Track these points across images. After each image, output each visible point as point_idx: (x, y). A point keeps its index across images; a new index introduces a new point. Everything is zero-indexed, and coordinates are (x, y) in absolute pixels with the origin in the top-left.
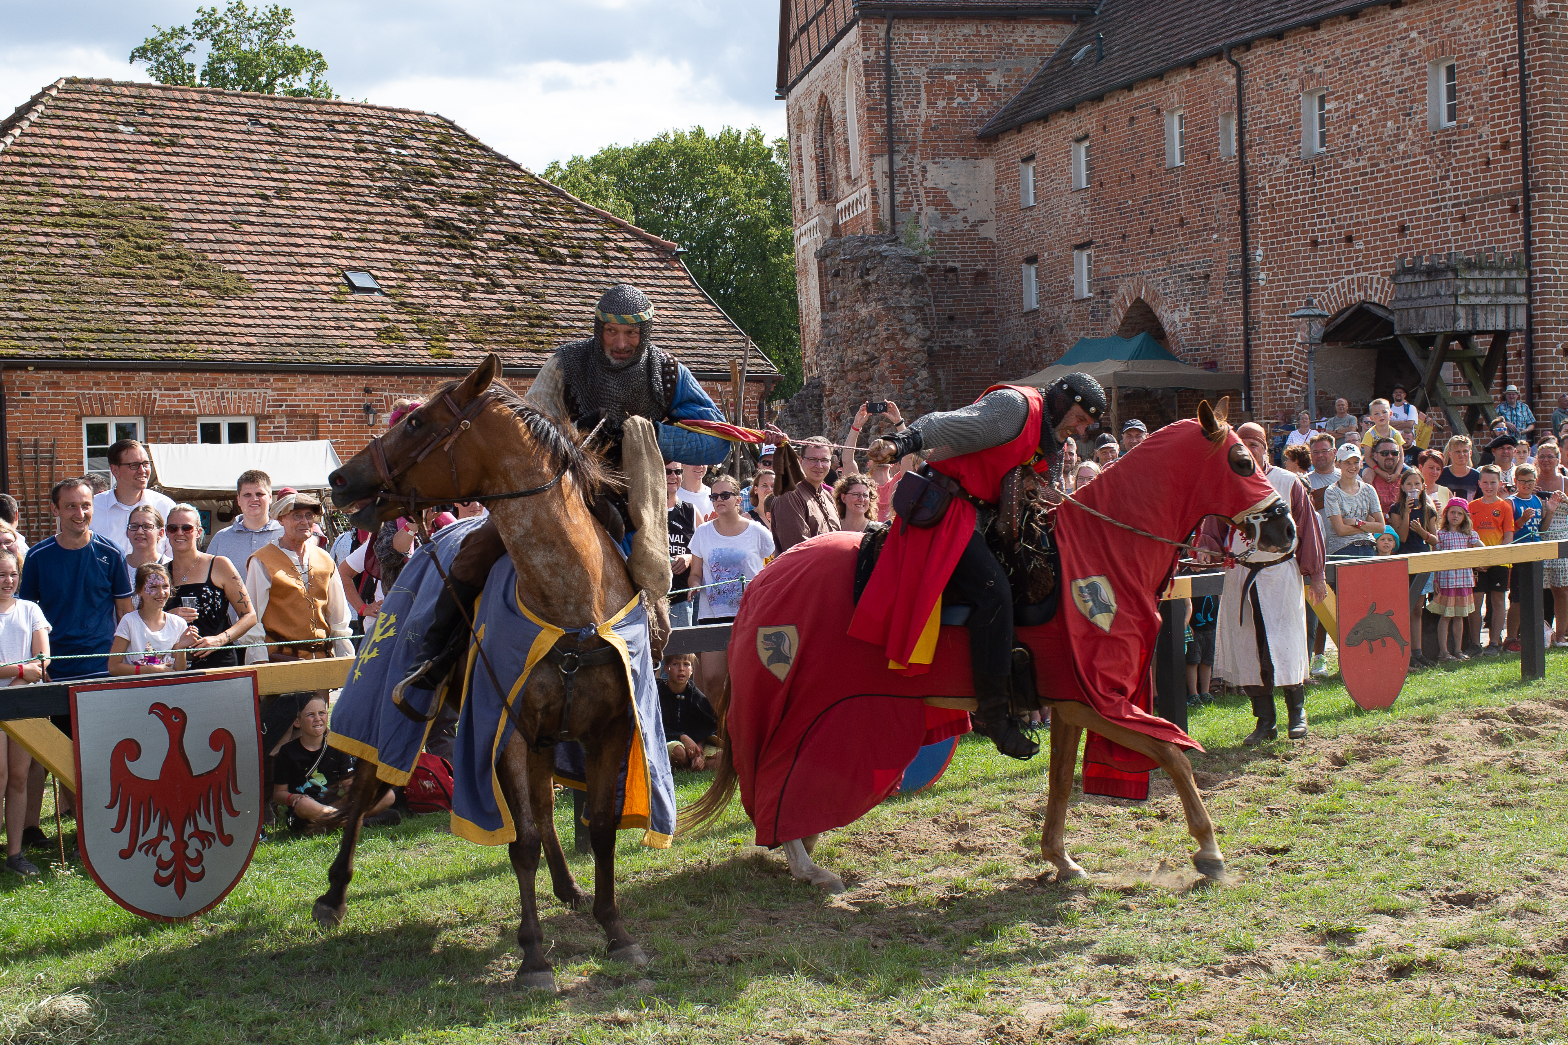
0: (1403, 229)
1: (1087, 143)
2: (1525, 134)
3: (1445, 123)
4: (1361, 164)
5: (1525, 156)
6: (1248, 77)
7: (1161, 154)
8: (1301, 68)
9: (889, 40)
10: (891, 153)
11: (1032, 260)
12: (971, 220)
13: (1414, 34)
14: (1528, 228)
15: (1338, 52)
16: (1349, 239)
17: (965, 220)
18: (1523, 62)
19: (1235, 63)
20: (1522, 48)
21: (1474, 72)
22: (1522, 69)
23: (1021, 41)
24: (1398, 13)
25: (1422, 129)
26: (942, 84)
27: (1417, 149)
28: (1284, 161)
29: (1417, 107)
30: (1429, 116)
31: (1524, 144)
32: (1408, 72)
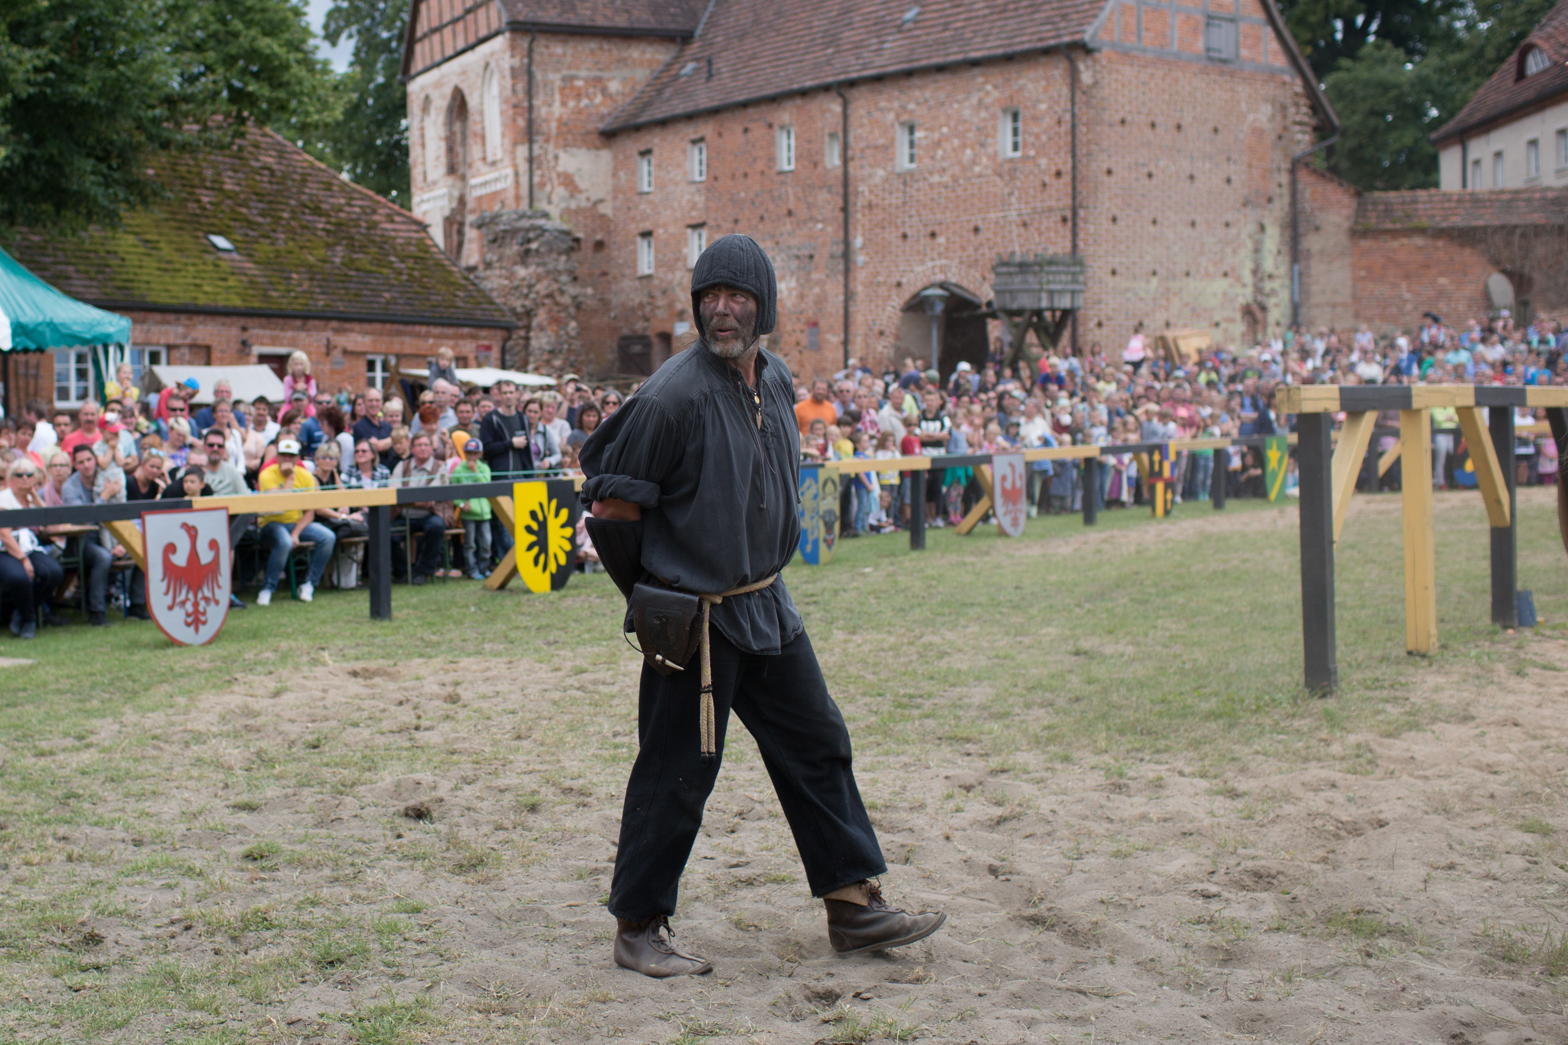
1: (703, 145)
2: (1074, 168)
3: (1010, 153)
4: (944, 179)
5: (1073, 183)
6: (852, 108)
7: (772, 159)
8: (896, 104)
9: (531, 51)
10: (531, 142)
11: (646, 234)
12: (592, 199)
13: (989, 87)
14: (1075, 235)
15: (927, 95)
16: (933, 235)
17: (588, 199)
18: (1073, 116)
19: (841, 95)
20: (1073, 104)
21: (1036, 119)
23: (635, 56)
24: (976, 70)
25: (993, 157)
26: (573, 88)
27: (989, 172)
28: (881, 172)
29: (990, 141)
30: (999, 148)
31: (1073, 174)
32: (983, 114)
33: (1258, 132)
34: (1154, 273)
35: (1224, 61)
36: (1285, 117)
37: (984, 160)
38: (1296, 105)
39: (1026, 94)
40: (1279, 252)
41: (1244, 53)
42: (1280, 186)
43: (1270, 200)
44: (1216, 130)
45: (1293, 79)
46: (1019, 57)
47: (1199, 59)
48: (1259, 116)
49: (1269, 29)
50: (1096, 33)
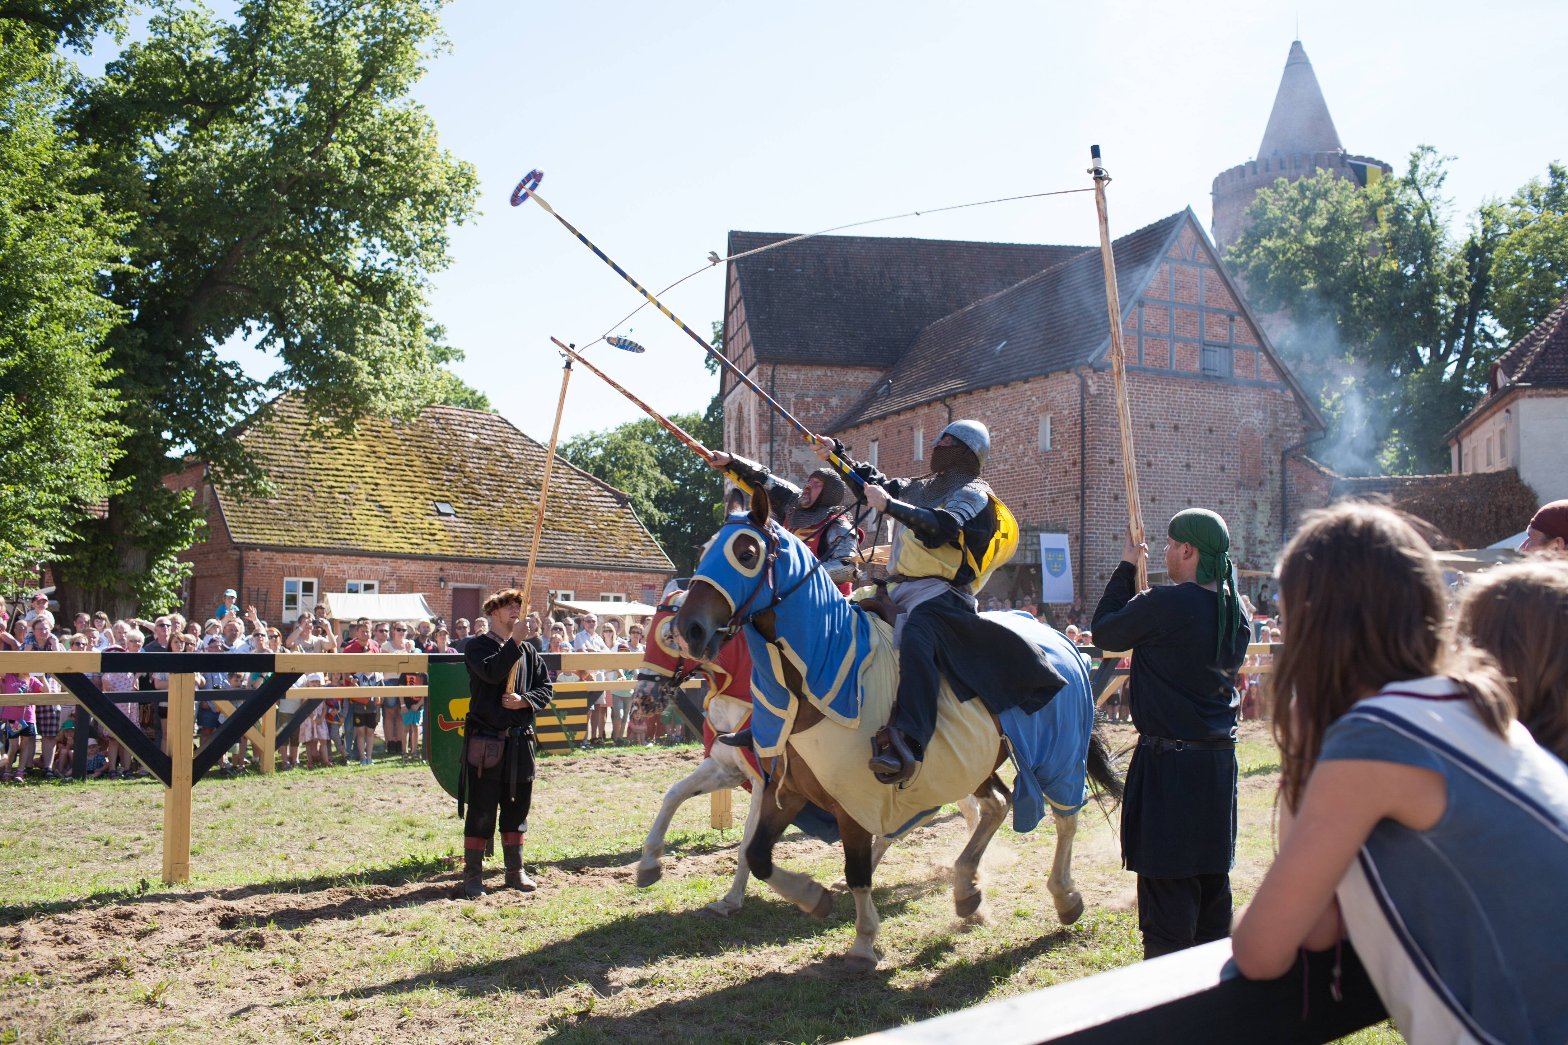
0: (1025, 505)
1: (877, 443)
2: (1083, 458)
3: (1048, 447)
4: (1006, 467)
5: (1083, 470)
7: (912, 453)
8: (980, 412)
9: (773, 376)
10: (772, 441)
13: (1034, 399)
14: (1083, 509)
15: (998, 404)
18: (1083, 419)
19: (947, 406)
20: (1083, 411)
21: (1062, 422)
22: (1083, 422)
23: (851, 380)
24: (1027, 386)
25: (1035, 450)
26: (803, 403)
27: (1033, 462)
29: (1033, 438)
30: (1040, 444)
31: (1083, 462)
32: (1030, 419)
33: (1250, 431)
35: (1219, 378)
36: (1276, 420)
37: (1030, 453)
38: (1286, 410)
39: (1055, 403)
40: (1270, 524)
41: (1238, 372)
42: (1271, 473)
43: (1260, 484)
44: (1211, 431)
45: (1283, 392)
46: (1051, 376)
47: (1195, 376)
48: (1250, 419)
49: (1261, 353)
50: (1100, 356)
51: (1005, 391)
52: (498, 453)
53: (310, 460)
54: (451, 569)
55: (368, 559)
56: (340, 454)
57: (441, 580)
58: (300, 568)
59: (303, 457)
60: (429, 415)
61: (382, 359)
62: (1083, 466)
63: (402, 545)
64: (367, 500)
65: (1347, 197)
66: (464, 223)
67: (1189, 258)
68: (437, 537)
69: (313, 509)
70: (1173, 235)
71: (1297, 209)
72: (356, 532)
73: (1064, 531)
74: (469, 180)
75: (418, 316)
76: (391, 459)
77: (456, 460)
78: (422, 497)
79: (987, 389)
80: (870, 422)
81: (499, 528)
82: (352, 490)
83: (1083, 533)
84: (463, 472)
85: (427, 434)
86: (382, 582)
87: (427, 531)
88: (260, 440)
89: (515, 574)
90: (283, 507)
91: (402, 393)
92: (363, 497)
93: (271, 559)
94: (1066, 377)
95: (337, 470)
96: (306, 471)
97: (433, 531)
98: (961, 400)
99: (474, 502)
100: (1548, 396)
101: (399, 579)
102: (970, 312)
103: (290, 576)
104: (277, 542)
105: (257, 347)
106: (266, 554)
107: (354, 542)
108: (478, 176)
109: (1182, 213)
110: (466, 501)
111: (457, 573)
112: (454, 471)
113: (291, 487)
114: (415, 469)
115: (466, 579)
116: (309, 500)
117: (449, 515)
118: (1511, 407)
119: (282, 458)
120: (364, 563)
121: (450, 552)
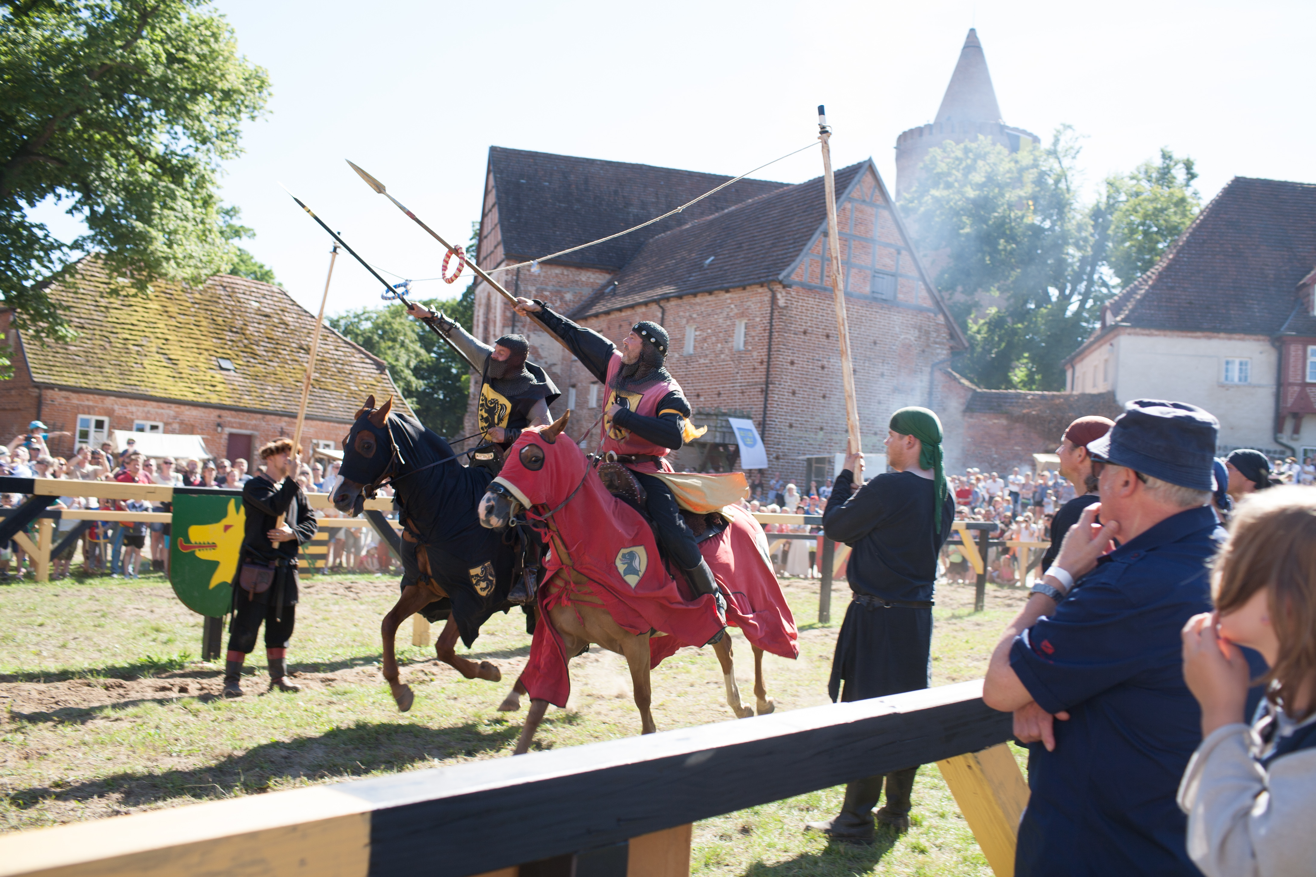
0: (719, 394)
2: (769, 358)
3: (742, 347)
4: (707, 361)
5: (768, 368)
6: (667, 314)
8: (687, 314)
9: (518, 272)
11: (574, 386)
12: (549, 362)
13: (733, 306)
14: (766, 400)
15: (703, 309)
16: (698, 396)
17: (546, 363)
18: (771, 325)
19: (661, 307)
20: (771, 319)
21: (754, 327)
22: (771, 329)
23: (584, 279)
24: (728, 295)
25: (731, 349)
27: (728, 358)
28: (677, 355)
29: (730, 339)
30: (735, 344)
31: (768, 363)
32: (729, 323)
33: (908, 346)
34: (821, 429)
35: (885, 300)
36: (928, 339)
37: (727, 351)
38: (937, 331)
39: (750, 311)
41: (900, 296)
42: (921, 381)
43: (912, 389)
44: (875, 343)
45: (936, 315)
46: (748, 288)
47: (865, 297)
48: (908, 336)
49: (921, 283)
50: (789, 275)
51: (709, 298)
52: (276, 320)
53: (108, 315)
54: (228, 416)
55: (154, 404)
56: (136, 311)
57: (219, 425)
58: (93, 407)
59: (102, 312)
60: (218, 283)
61: (175, 232)
62: (769, 365)
63: (186, 393)
64: (158, 353)
65: (1002, 160)
66: (257, 120)
67: (868, 200)
68: (217, 389)
69: (108, 357)
70: (856, 179)
71: (961, 167)
72: (146, 379)
73: (749, 417)
74: (263, 82)
75: (210, 197)
76: (181, 318)
77: (239, 323)
78: (206, 353)
79: (695, 295)
80: (596, 315)
81: (272, 384)
82: (144, 343)
83: (764, 420)
84: (244, 334)
85: (215, 300)
86: (166, 424)
87: (209, 383)
88: (64, 294)
89: (283, 424)
90: (81, 354)
91: (192, 262)
92: (154, 349)
93: (67, 398)
94: (760, 290)
95: (133, 325)
96: (104, 324)
97: (214, 383)
98: (673, 303)
99: (252, 360)
100: (1143, 335)
101: (182, 423)
102: (687, 230)
103: (84, 413)
104: (73, 384)
105: (67, 212)
106: (64, 393)
107: (143, 388)
108: (270, 80)
109: (865, 162)
110: (245, 359)
111: (233, 420)
112: (237, 332)
113: (89, 336)
114: (201, 328)
115: (241, 426)
116: (105, 349)
117: (228, 370)
118: (1114, 342)
119: (84, 311)
120: (151, 407)
121: (228, 402)
